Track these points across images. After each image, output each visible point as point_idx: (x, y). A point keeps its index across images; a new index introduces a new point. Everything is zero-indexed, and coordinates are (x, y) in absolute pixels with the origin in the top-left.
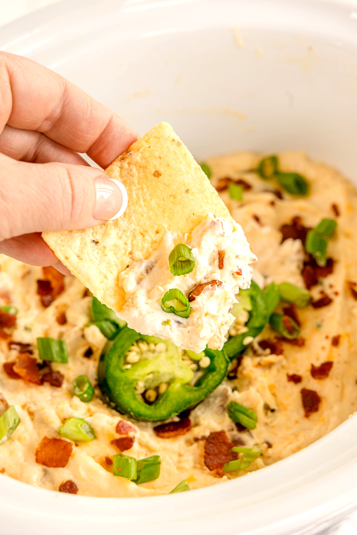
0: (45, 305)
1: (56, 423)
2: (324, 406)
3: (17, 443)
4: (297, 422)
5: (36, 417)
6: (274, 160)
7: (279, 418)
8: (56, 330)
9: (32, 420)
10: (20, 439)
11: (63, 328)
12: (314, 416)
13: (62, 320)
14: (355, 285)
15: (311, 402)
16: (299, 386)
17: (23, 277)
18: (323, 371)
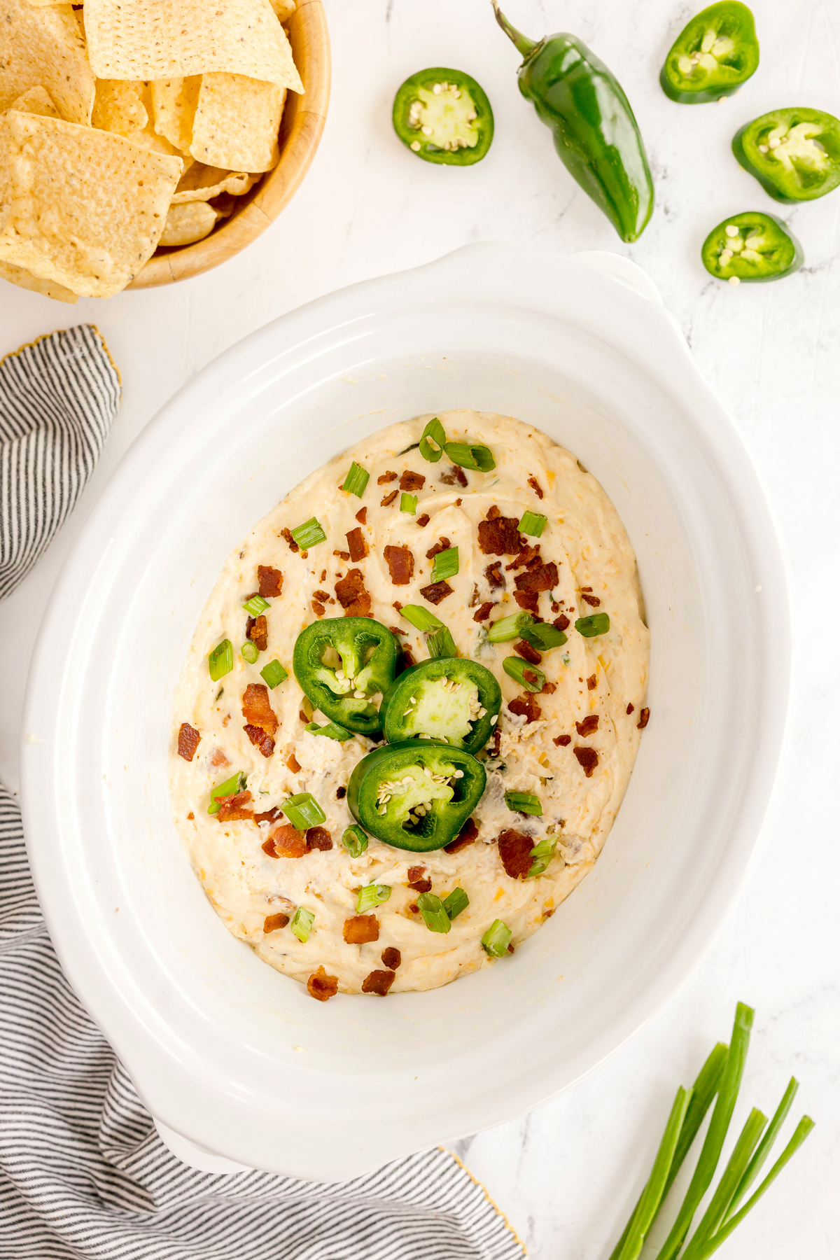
0: (268, 752)
1: (349, 901)
2: (602, 759)
3: (320, 931)
4: (580, 784)
5: (325, 898)
7: (560, 786)
8: (294, 780)
9: (323, 901)
10: (320, 927)
11: (301, 776)
12: (596, 770)
13: (295, 766)
14: (590, 590)
15: (588, 759)
16: (570, 747)
17: (225, 724)
18: (589, 725)
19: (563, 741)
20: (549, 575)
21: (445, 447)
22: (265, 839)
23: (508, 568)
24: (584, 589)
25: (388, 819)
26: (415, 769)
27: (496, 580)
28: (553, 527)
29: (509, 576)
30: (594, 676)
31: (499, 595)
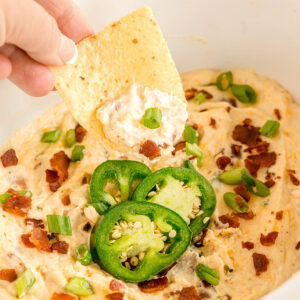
0: (53, 190)
1: (64, 282)
2: (271, 267)
3: (33, 297)
4: (250, 279)
5: (47, 277)
6: (229, 75)
7: (236, 277)
8: (61, 209)
10: (35, 294)
11: (67, 208)
12: (264, 274)
13: (67, 201)
14: (294, 172)
15: (261, 264)
16: (252, 252)
17: (35, 168)
18: (269, 239)
19: (248, 246)
20: (270, 158)
21: (231, 85)
22: (26, 233)
23: (245, 151)
24: (290, 171)
25: (113, 247)
26: (146, 219)
27: (236, 152)
28: (282, 135)
29: (245, 155)
30: (282, 212)
31: (235, 160)
